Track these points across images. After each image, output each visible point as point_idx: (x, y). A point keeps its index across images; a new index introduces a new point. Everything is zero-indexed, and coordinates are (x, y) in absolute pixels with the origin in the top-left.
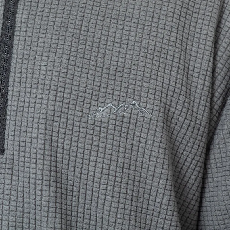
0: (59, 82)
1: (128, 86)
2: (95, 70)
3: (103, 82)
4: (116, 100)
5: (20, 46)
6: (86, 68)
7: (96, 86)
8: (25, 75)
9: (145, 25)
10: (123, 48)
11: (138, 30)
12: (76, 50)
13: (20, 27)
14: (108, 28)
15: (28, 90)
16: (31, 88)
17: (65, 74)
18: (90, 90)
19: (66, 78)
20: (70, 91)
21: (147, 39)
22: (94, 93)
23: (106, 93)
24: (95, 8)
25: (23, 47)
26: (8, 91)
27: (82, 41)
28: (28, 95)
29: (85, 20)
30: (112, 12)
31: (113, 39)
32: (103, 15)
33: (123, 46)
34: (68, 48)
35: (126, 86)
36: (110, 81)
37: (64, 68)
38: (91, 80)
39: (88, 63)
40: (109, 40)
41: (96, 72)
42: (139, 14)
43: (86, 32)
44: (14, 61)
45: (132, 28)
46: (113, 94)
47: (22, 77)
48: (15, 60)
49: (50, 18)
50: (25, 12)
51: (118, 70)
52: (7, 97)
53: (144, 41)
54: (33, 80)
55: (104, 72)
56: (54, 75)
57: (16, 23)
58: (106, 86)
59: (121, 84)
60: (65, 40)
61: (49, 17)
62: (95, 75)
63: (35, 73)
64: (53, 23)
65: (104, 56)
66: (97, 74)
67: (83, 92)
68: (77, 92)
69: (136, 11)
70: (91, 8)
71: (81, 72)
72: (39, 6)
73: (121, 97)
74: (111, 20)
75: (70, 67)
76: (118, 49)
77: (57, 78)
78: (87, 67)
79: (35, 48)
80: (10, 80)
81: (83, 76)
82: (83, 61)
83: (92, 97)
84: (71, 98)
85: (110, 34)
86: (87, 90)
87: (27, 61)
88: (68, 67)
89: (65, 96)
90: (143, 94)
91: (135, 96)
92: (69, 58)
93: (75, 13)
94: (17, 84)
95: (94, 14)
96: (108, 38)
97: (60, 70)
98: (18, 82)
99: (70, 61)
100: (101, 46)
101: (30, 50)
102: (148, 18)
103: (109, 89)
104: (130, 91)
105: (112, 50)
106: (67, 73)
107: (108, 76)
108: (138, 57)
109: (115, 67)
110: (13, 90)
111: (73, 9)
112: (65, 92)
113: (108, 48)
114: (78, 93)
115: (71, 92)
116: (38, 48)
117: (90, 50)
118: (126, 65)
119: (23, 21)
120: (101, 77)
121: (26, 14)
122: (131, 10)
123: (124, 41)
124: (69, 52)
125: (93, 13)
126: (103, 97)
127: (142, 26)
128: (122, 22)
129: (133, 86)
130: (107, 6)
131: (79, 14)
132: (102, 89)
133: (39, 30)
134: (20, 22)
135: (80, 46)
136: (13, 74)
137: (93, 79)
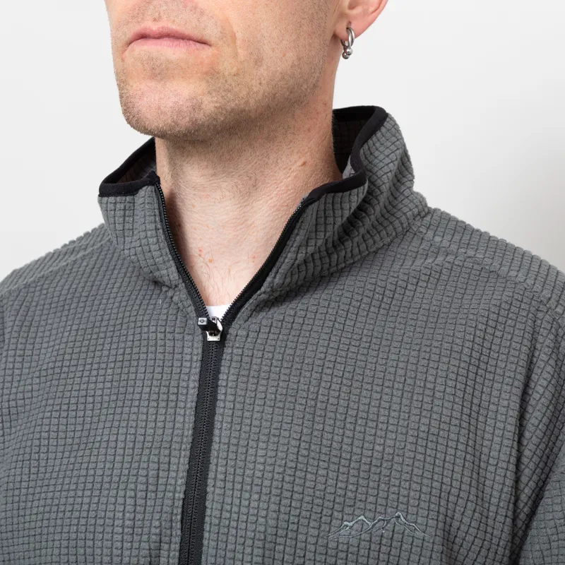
0: (284, 483)
1: (389, 488)
2: (339, 464)
3: (351, 482)
4: (370, 510)
5: (225, 425)
6: (324, 461)
7: (340, 488)
8: (233, 469)
9: (413, 392)
10: (381, 429)
11: (404, 400)
12: (309, 432)
13: (226, 394)
14: (357, 397)
15: (237, 494)
16: (241, 490)
17: (293, 470)
18: (331, 495)
19: (294, 475)
20: (301, 496)
21: (418, 415)
22: (337, 500)
23: (355, 499)
24: (338, 366)
25: (229, 426)
26: (206, 493)
27: (319, 418)
28: (237, 501)
29: (323, 384)
30: (364, 372)
31: (365, 415)
32: (350, 377)
33: (380, 426)
34: (298, 429)
35: (386, 489)
36: (361, 481)
37: (292, 461)
38: (333, 479)
39: (328, 453)
40: (359, 416)
41: (341, 467)
42: (405, 376)
43: (325, 404)
44: (215, 446)
45: (394, 398)
46: (366, 501)
47: (228, 472)
48: (218, 445)
49: (270, 381)
50: (232, 371)
51: (373, 464)
52: (205, 503)
53: (413, 418)
54: (245, 478)
55: (352, 466)
56: (276, 471)
57: (219, 388)
58: (354, 489)
59: (379, 485)
60: (292, 416)
61: (268, 379)
62: (338, 472)
63: (247, 467)
64: (274, 389)
65: (353, 442)
66: (341, 470)
67: (321, 498)
68: (310, 498)
69: (400, 372)
70: (331, 366)
71: (318, 466)
72: (254, 362)
73: (378, 507)
74: (362, 386)
75: (300, 459)
76: (373, 431)
77: (281, 476)
78: (327, 459)
79: (248, 428)
80: (209, 476)
81: (320, 472)
82: (320, 449)
83: (334, 505)
84: (303, 508)
85: (362, 407)
86: (327, 495)
87: (235, 448)
88: (297, 458)
89: (293, 504)
90: (412, 501)
91: (400, 505)
92: (300, 445)
93: (308, 374)
94: (220, 484)
95: (336, 376)
96: (357, 413)
97: (286, 463)
98: (222, 480)
99: (300, 449)
100: (348, 426)
101: (240, 430)
102: (418, 382)
103: (360, 493)
104: (392, 496)
105: (365, 432)
106: (296, 468)
107: (359, 473)
108: (403, 444)
109: (369, 459)
110: (213, 493)
111: (305, 367)
112: (294, 498)
113: (358, 428)
114: (313, 500)
115: (303, 498)
116: (253, 428)
117: (331, 431)
118: (385, 456)
119: (230, 384)
120: (348, 474)
121: (233, 374)
122: (393, 370)
123: (382, 419)
124: (299, 435)
125: (335, 374)
126: (350, 506)
127: (410, 395)
128: (379, 389)
129: (396, 489)
130: (356, 362)
131: (315, 375)
132: (349, 494)
133: (253, 399)
134: (224, 387)
135: (316, 426)
136: (214, 467)
137: (335, 478)
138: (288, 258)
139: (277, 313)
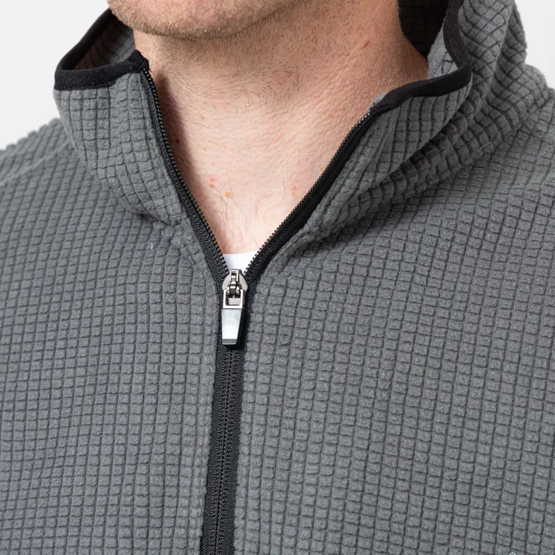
0: (346, 513)
1: (498, 518)
2: (425, 483)
3: (443, 509)
4: (472, 550)
5: (255, 428)
6: (404, 480)
7: (428, 519)
8: (269, 493)
9: (532, 376)
10: (486, 432)
11: (518, 389)
12: (381, 438)
13: (255, 382)
14: (450, 385)
15: (276, 528)
16: (283, 523)
17: (359, 494)
18: (414, 529)
19: (361, 502)
20: (372, 530)
21: (538, 410)
22: (424, 536)
23: (449, 534)
24: (420, 340)
25: (262, 430)
26: (233, 528)
27: (394, 418)
28: (277, 540)
29: (399, 367)
30: (459, 347)
31: (461, 411)
32: (439, 355)
33: (484, 426)
34: (365, 434)
35: (494, 520)
36: (457, 508)
37: (357, 480)
38: (416, 506)
39: (409, 468)
40: (453, 413)
41: (428, 488)
42: (519, 352)
43: (402, 397)
44: (243, 460)
45: (503, 385)
46: (465, 537)
47: (262, 498)
48: (247, 458)
49: (320, 362)
50: (265, 348)
51: (475, 483)
52: (232, 542)
53: (531, 415)
54: (288, 505)
55: (444, 486)
56: (334, 496)
57: (245, 374)
58: (448, 520)
59: (483, 514)
60: (355, 415)
61: (318, 360)
62: (424, 494)
63: (291, 489)
64: (327, 375)
65: (444, 451)
66: (428, 493)
67: (400, 534)
68: (385, 535)
69: (512, 346)
70: (410, 339)
71: (394, 488)
72: (296, 335)
73: (483, 545)
74: (456, 368)
75: (369, 477)
76: (474, 435)
77: (341, 503)
78: (407, 477)
79: (290, 433)
80: (237, 504)
81: (397, 497)
82: (397, 463)
83: (418, 544)
84: (374, 548)
85: (457, 400)
86: (409, 529)
87: (272, 462)
88: (365, 477)
89: (360, 544)
90: (531, 537)
91: (515, 542)
92: (367, 457)
93: (376, 353)
94: (252, 515)
95: (418, 354)
96: (450, 408)
97: (348, 484)
98: (255, 510)
99: (369, 464)
100: (437, 427)
101: (279, 436)
102: (539, 362)
103: (456, 526)
104: (502, 530)
105: (462, 437)
106: (363, 490)
107: (454, 497)
108: (518, 454)
109: (469, 477)
110: (244, 528)
111: (372, 342)
112: (361, 534)
113: (452, 431)
114: (388, 537)
115: (374, 534)
116: (298, 434)
117: (412, 436)
118: (492, 471)
119: (261, 369)
120: (439, 498)
121: (266, 353)
122: (501, 343)
123: (486, 417)
124: (366, 443)
125: (416, 351)
126: (443, 544)
127: (527, 380)
128: (481, 372)
129: (509, 519)
130: (446, 333)
131: (386, 353)
132: (441, 527)
133: (296, 391)
134: (253, 371)
135: (390, 429)
136: (243, 491)
137: (420, 504)
138: (346, 185)
139: (328, 260)
